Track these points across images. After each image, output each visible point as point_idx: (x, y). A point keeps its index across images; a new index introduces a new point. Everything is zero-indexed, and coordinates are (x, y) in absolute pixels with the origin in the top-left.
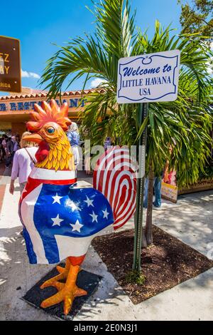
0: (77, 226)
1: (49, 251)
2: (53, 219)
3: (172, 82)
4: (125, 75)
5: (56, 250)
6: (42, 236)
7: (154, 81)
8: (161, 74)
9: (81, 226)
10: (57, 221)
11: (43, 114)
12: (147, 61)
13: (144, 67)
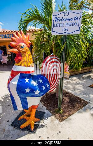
0: (37, 92)
1: (23, 104)
2: (26, 90)
3: (78, 25)
4: (55, 21)
5: (27, 104)
6: (20, 98)
7: (70, 25)
8: (73, 21)
9: (39, 92)
10: (28, 90)
11: (18, 39)
12: (66, 14)
13: (65, 17)
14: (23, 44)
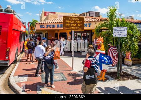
4: (115, 30)
5: (102, 68)
7: (122, 32)
8: (123, 31)
10: (103, 61)
12: (120, 28)
14: (101, 42)
